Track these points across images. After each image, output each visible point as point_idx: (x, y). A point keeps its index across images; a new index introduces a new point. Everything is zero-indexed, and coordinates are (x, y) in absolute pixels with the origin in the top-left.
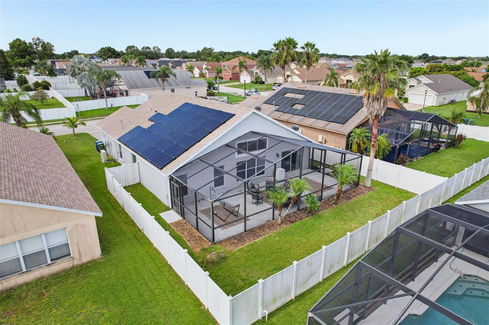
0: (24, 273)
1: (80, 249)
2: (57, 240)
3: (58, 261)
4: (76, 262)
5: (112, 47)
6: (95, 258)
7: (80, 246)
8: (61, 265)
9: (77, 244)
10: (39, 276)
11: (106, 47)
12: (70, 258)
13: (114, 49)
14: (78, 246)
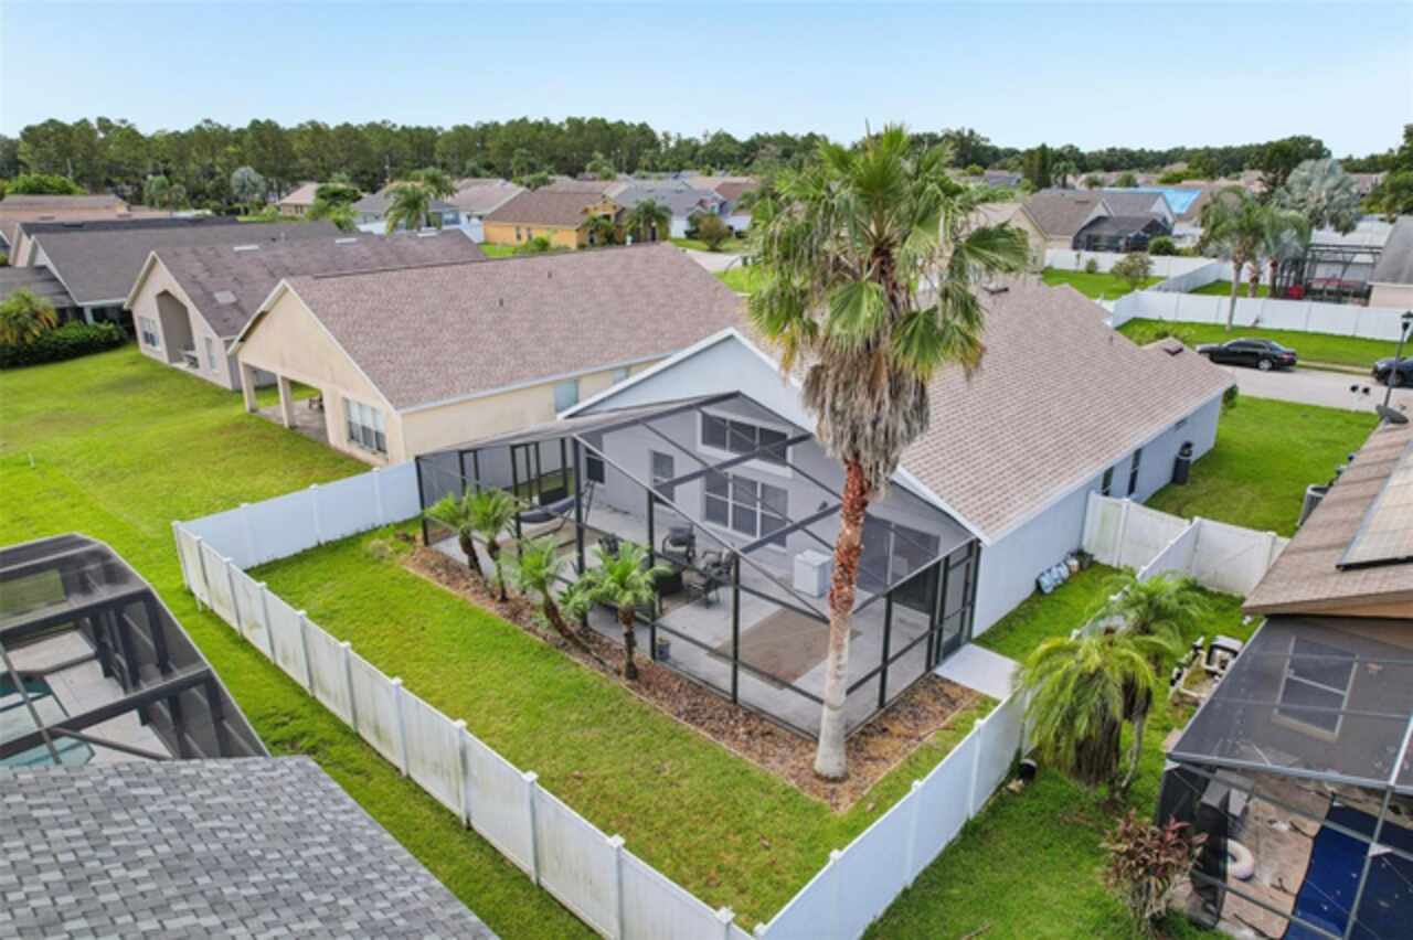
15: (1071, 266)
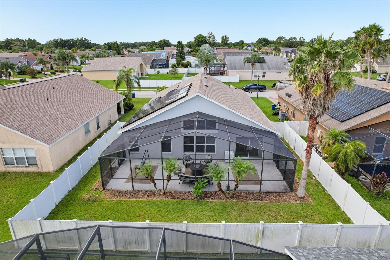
0: (15, 166)
1: (42, 163)
2: (31, 154)
3: (31, 166)
4: (40, 170)
5: (266, 38)
6: (50, 172)
7: (41, 162)
8: (32, 169)
9: (40, 159)
10: (22, 171)
11: (262, 38)
12: (37, 166)
13: (267, 39)
14: (40, 161)
15: (153, 73)
